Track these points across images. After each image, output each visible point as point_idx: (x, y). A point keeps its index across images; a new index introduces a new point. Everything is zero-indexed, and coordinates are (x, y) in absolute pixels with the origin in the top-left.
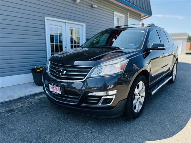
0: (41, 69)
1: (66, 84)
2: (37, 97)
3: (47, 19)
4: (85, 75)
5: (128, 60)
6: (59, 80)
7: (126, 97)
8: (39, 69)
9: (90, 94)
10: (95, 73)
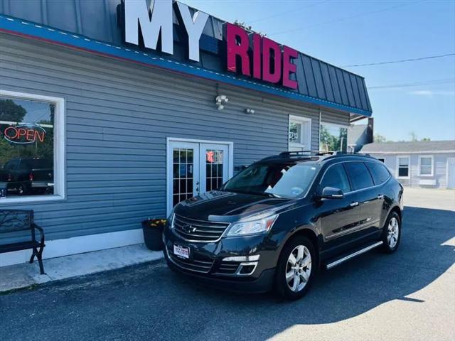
0: (158, 222)
1: (195, 246)
2: (151, 267)
3: (170, 141)
4: (220, 234)
5: (278, 215)
6: (186, 240)
7: (275, 265)
8: (154, 222)
9: (225, 259)
10: (233, 232)
